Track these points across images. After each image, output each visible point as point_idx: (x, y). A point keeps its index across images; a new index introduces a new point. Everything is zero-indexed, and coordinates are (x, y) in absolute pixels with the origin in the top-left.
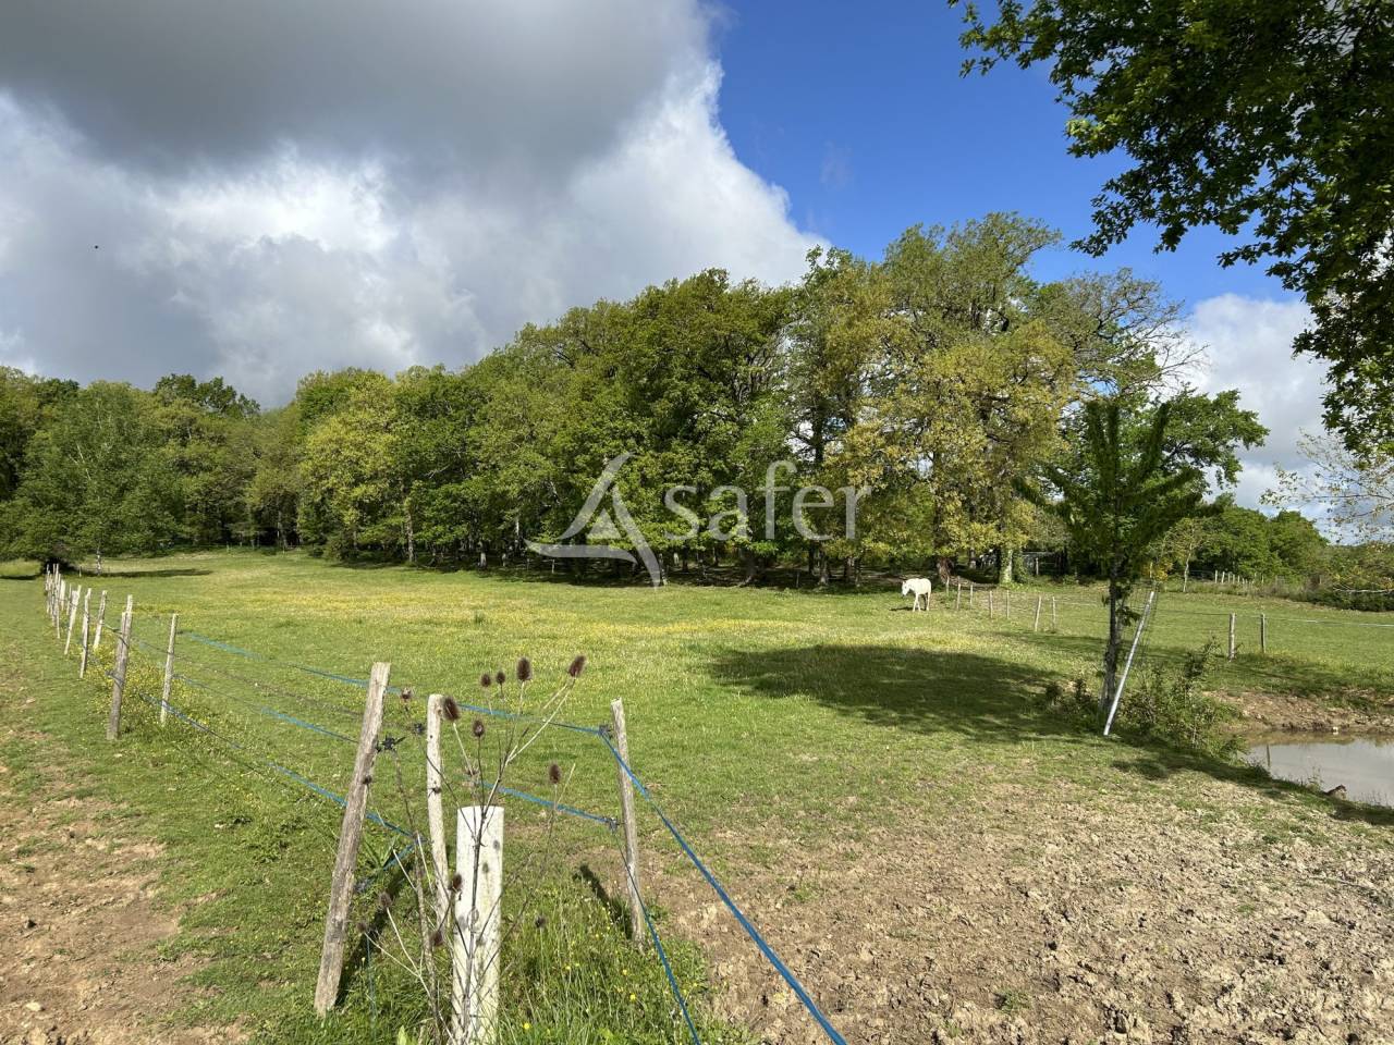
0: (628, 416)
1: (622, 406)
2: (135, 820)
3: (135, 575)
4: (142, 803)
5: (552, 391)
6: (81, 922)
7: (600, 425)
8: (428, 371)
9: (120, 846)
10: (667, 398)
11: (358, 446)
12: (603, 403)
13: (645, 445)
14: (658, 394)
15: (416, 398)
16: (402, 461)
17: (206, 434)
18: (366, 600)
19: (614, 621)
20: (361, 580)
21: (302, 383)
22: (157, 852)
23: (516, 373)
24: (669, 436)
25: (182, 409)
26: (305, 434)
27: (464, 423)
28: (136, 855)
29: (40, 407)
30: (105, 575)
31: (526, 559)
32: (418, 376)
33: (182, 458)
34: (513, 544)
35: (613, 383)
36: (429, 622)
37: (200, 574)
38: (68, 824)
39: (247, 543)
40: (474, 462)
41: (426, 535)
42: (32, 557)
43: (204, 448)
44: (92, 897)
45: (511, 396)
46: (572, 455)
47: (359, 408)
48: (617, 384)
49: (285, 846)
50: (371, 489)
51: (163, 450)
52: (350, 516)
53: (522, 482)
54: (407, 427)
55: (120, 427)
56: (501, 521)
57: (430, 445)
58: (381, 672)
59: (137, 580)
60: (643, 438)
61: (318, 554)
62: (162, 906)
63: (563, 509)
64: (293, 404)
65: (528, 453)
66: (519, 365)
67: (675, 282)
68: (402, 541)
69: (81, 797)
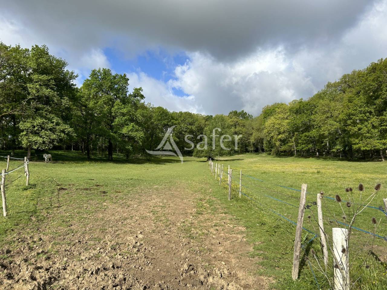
0: (366, 106)
1: (364, 103)
2: (238, 221)
3: (227, 160)
4: (239, 217)
5: (337, 101)
6: (230, 244)
7: (356, 110)
8: (298, 101)
9: (236, 227)
10: (381, 98)
11: (279, 124)
12: (356, 103)
13: (373, 115)
14: (377, 98)
15: (295, 109)
16: (292, 127)
17: (241, 125)
18: (284, 166)
19: (365, 173)
20: (282, 161)
21: (263, 108)
22: (244, 229)
23: (325, 98)
24: (382, 111)
25: (235, 119)
26: (265, 122)
27: (310, 114)
28: (239, 229)
29: (205, 122)
30: (221, 161)
31: (331, 153)
32: (295, 103)
33: (235, 131)
34: (327, 149)
35: (360, 96)
36: (303, 173)
37: (241, 160)
38: (223, 220)
39: (252, 152)
40: (313, 126)
41: (300, 148)
42: (206, 157)
43: (240, 128)
44: (231, 238)
45: (324, 105)
46: (345, 121)
47: (279, 114)
48: (361, 96)
49: (276, 232)
50: (283, 136)
51: (231, 130)
52: (278, 143)
53: (329, 130)
54: (293, 117)
55: (222, 125)
56: (322, 142)
57: (300, 122)
58: (304, 187)
59: (227, 161)
60: (372, 113)
61: (270, 154)
62: (248, 243)
63: (343, 138)
64: (261, 115)
65: (330, 121)
66: (326, 95)
67: (382, 59)
68: (293, 150)
69: (225, 214)
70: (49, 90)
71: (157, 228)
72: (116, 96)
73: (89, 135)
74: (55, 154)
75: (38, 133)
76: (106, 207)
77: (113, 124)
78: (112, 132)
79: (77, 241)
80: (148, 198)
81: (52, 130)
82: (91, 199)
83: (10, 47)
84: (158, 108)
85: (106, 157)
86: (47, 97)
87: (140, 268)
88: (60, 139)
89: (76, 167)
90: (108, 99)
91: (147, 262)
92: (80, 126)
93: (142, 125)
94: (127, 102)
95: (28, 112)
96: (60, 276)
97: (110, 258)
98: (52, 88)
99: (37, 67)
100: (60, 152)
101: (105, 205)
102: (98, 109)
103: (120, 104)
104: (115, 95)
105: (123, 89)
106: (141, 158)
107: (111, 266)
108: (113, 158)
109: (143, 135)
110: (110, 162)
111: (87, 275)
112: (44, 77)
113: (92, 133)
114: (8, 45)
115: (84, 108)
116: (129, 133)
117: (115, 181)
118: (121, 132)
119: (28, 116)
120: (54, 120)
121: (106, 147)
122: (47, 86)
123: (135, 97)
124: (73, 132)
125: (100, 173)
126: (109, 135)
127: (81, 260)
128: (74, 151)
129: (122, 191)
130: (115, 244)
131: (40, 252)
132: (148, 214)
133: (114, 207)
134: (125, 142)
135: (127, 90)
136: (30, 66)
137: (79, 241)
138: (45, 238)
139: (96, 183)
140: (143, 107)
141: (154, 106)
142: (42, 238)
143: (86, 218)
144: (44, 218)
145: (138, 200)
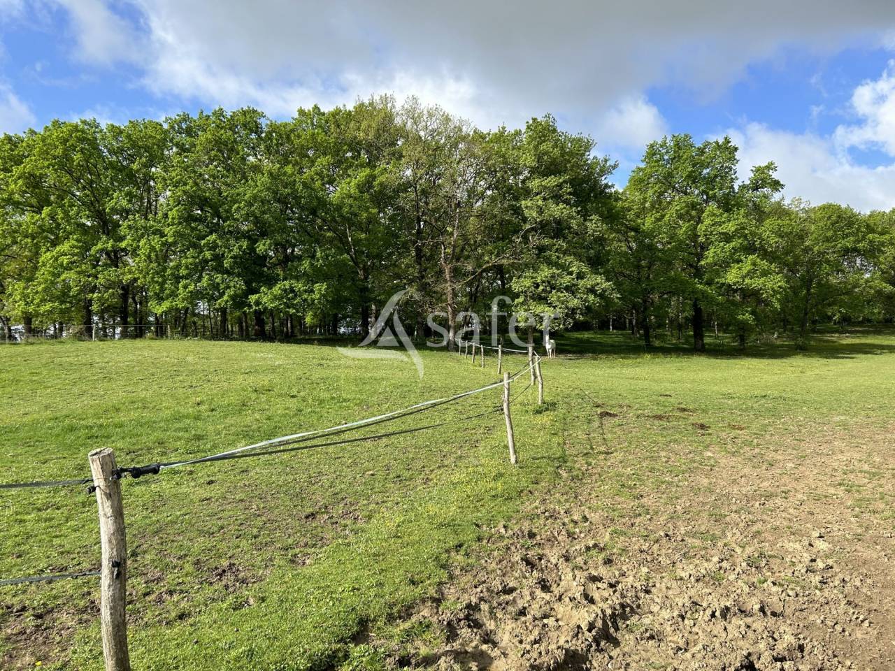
70: (561, 206)
71: (867, 529)
72: (707, 194)
73: (646, 293)
74: (577, 338)
75: (545, 299)
76: (712, 462)
77: (703, 263)
78: (701, 283)
79: (662, 534)
80: (822, 448)
81: (571, 289)
82: (675, 441)
83: (489, 134)
84: (823, 208)
85: (687, 342)
86: (558, 222)
87: (839, 628)
88: (586, 307)
89: (623, 366)
90: (687, 206)
91: (855, 616)
92: (625, 276)
93: (778, 257)
94: (735, 205)
95: (526, 258)
96: (639, 605)
97: (750, 587)
98: (567, 202)
99: (538, 162)
100: (586, 335)
101: (710, 458)
102: (664, 233)
103: (717, 212)
104: (704, 192)
105: (725, 175)
106: (779, 342)
107: (757, 607)
108: (707, 344)
109: (782, 284)
110: (700, 355)
111: (703, 617)
112: (552, 181)
113: (653, 289)
114: (485, 132)
115: (633, 233)
116: (743, 281)
117: (722, 400)
118: (723, 281)
119: (526, 265)
120: (573, 269)
121: (686, 318)
122: (557, 198)
123: (756, 188)
124: (613, 290)
125: (680, 381)
126: (694, 291)
127: (678, 577)
128: (615, 331)
129: (745, 425)
130: (756, 556)
131: (591, 546)
132: (832, 491)
133: (733, 464)
134: (733, 303)
135: (733, 176)
136: (525, 164)
137: (667, 535)
138: (594, 517)
139: (679, 404)
140: (781, 212)
141: (812, 206)
142: (588, 516)
143: (670, 483)
144: (583, 474)
145: (795, 452)
